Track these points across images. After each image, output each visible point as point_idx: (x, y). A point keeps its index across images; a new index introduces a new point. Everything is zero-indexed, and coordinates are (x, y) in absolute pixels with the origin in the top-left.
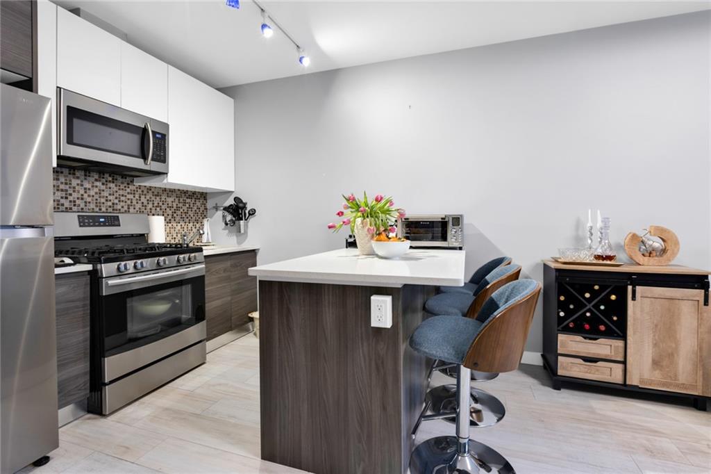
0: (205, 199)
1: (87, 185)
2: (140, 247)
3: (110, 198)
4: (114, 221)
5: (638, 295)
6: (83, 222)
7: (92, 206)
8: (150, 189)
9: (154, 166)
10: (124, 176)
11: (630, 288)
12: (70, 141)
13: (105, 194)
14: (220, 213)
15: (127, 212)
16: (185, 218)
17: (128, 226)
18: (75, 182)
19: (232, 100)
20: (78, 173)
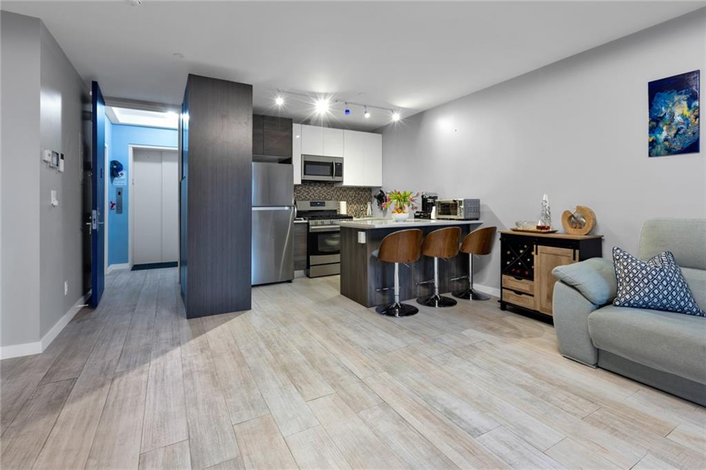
0: (371, 191)
1: (315, 189)
2: (334, 215)
3: (325, 194)
4: (323, 204)
5: (539, 252)
6: (312, 204)
7: (317, 198)
8: (341, 188)
9: (337, 179)
10: (329, 184)
11: (535, 246)
12: (305, 174)
13: (322, 192)
14: (376, 200)
15: (331, 200)
16: (359, 202)
17: (329, 205)
18: (311, 188)
19: (381, 135)
20: (312, 184)
